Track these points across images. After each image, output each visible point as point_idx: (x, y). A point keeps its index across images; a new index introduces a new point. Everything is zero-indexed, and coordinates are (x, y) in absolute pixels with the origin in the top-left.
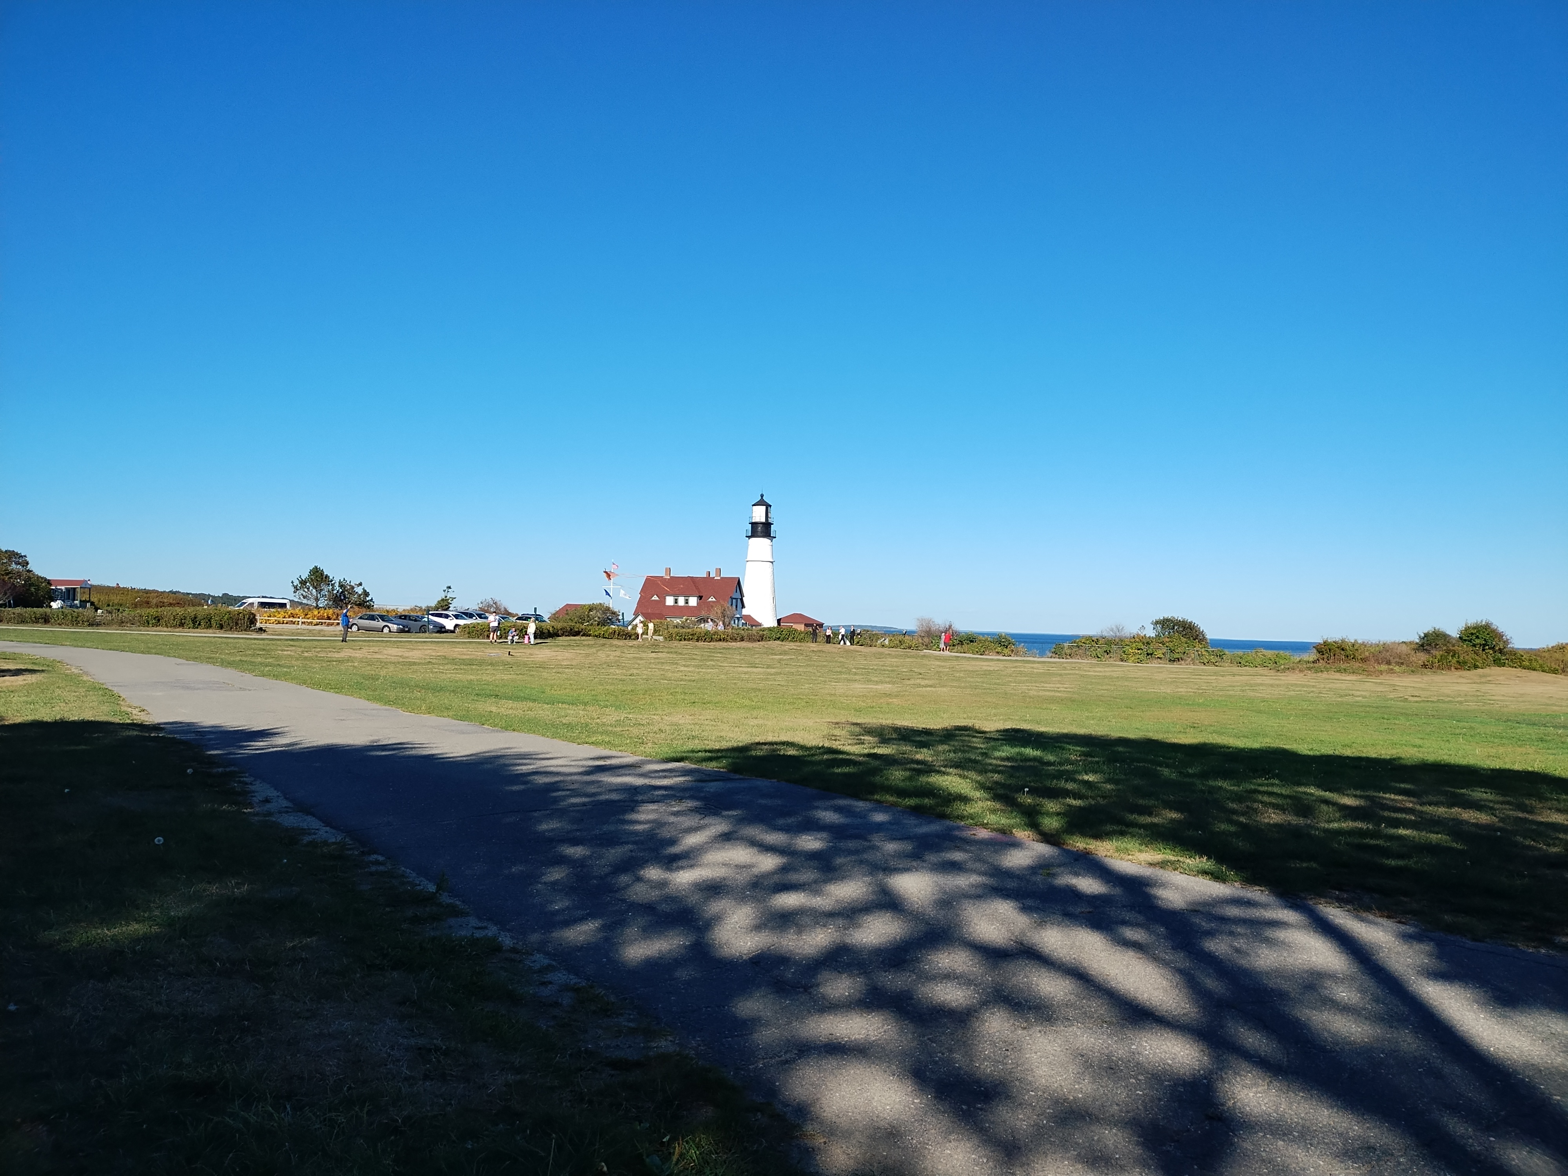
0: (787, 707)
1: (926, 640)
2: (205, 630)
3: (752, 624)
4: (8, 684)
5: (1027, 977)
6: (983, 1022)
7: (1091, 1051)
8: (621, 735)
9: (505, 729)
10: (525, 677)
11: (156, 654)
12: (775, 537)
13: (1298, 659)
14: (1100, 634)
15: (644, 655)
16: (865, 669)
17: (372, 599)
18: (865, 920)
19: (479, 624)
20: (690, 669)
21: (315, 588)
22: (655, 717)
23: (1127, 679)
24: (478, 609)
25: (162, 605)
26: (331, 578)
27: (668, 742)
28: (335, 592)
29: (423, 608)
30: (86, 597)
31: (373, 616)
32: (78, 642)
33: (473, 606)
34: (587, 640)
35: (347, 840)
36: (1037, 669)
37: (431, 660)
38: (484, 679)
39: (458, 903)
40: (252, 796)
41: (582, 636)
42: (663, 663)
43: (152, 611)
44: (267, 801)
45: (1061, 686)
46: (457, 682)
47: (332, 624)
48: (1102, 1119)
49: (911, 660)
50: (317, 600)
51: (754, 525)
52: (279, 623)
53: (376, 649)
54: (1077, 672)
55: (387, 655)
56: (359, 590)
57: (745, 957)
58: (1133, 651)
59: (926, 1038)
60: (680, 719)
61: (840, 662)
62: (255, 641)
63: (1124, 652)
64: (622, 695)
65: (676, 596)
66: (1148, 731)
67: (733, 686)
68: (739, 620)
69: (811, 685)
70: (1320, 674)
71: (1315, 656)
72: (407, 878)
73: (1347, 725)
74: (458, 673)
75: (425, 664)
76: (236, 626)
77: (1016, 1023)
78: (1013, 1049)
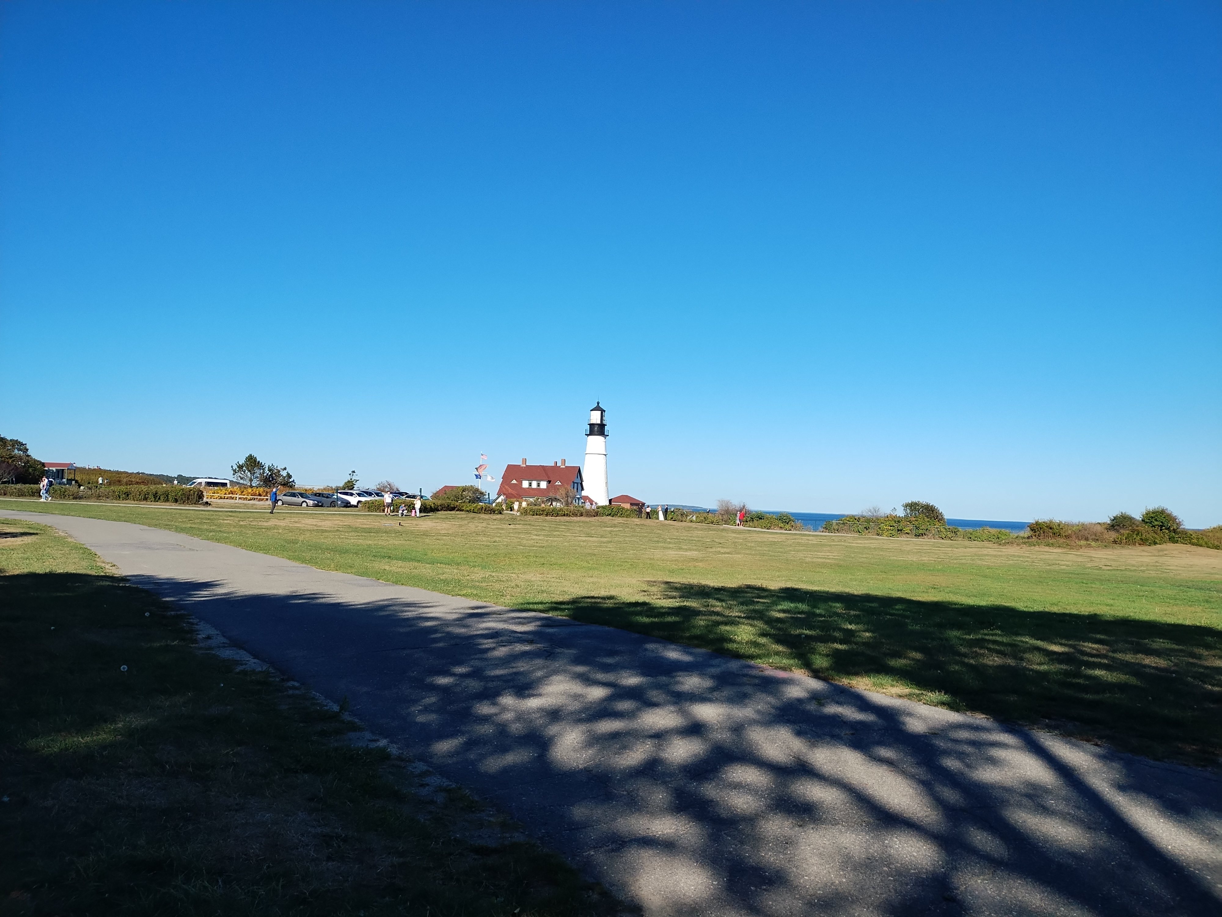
0: (616, 568)
1: (725, 517)
2: (163, 503)
3: (590, 502)
4: (10, 544)
6: (768, 820)
7: (853, 845)
8: (486, 589)
9: (396, 583)
10: (412, 543)
11: (125, 521)
12: (608, 436)
13: (1016, 535)
14: (861, 514)
15: (504, 526)
16: (677, 539)
17: (294, 481)
19: (376, 500)
20: (540, 538)
21: (249, 471)
22: (512, 575)
23: (882, 549)
24: (376, 489)
25: (130, 483)
26: (263, 464)
27: (523, 595)
28: (265, 474)
29: (334, 488)
30: (71, 476)
31: (294, 493)
32: (65, 511)
33: (372, 486)
34: (460, 514)
35: (271, 669)
36: (812, 540)
37: (339, 529)
38: (380, 544)
39: (356, 720)
40: (198, 634)
41: (457, 511)
42: (519, 533)
43: (123, 488)
44: (209, 638)
45: (831, 554)
46: (358, 546)
47: (262, 500)
48: (861, 899)
49: (713, 532)
50: (251, 480)
51: (592, 425)
52: (221, 498)
53: (296, 520)
54: (843, 544)
55: (305, 524)
56: (284, 473)
58: (887, 527)
60: (532, 577)
61: (658, 534)
62: (203, 512)
63: (880, 528)
64: (487, 557)
65: (530, 480)
66: (898, 591)
67: (574, 551)
68: (579, 500)
69: (635, 552)
70: (1032, 548)
71: (1029, 533)
72: (317, 700)
73: (1054, 588)
74: (359, 539)
75: (334, 531)
76: (188, 500)
77: (794, 822)
78: (791, 842)
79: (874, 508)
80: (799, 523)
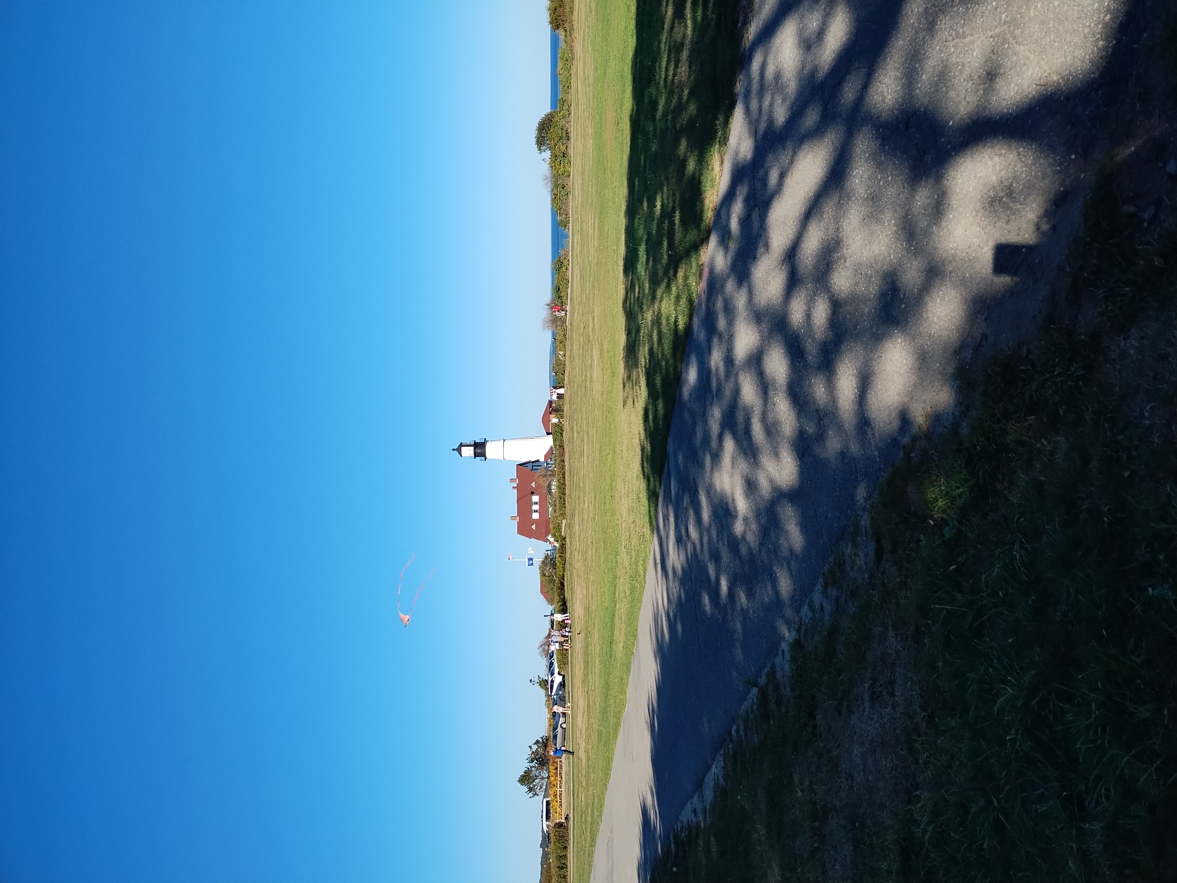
0: (612, 427)
1: (559, 323)
2: (568, 860)
3: (551, 453)
5: (807, 258)
6: (841, 290)
7: (860, 212)
8: (638, 551)
9: (635, 636)
10: (596, 622)
12: (485, 439)
13: (564, 43)
14: (549, 193)
15: (577, 534)
16: (582, 369)
17: (542, 738)
18: (770, 374)
19: (557, 658)
20: (587, 500)
21: (534, 781)
22: (623, 526)
23: (583, 172)
26: (526, 769)
27: (642, 517)
28: (537, 765)
29: (546, 699)
31: (554, 736)
33: (544, 662)
34: (567, 577)
35: (722, 753)
36: (578, 239)
37: (586, 691)
38: (598, 652)
39: (765, 671)
40: (692, 822)
41: (564, 580)
42: (582, 520)
44: (695, 811)
45: (590, 222)
46: (601, 672)
47: (561, 766)
48: (909, 207)
49: (574, 334)
50: (543, 778)
51: (476, 455)
52: (561, 805)
53: (578, 732)
54: (579, 210)
55: (582, 724)
56: (535, 748)
57: (799, 463)
58: (562, 167)
59: (854, 333)
60: (625, 508)
61: (578, 387)
62: (575, 822)
63: (563, 174)
64: (608, 550)
65: (531, 511)
66: (622, 158)
67: (598, 467)
68: (548, 464)
69: (596, 409)
70: (575, 27)
71: (561, 31)
72: (748, 709)
73: (613, 8)
74: (595, 671)
75: (588, 696)
76: (564, 837)
77: (842, 266)
78: (860, 270)
79: (544, 180)
80: (562, 252)
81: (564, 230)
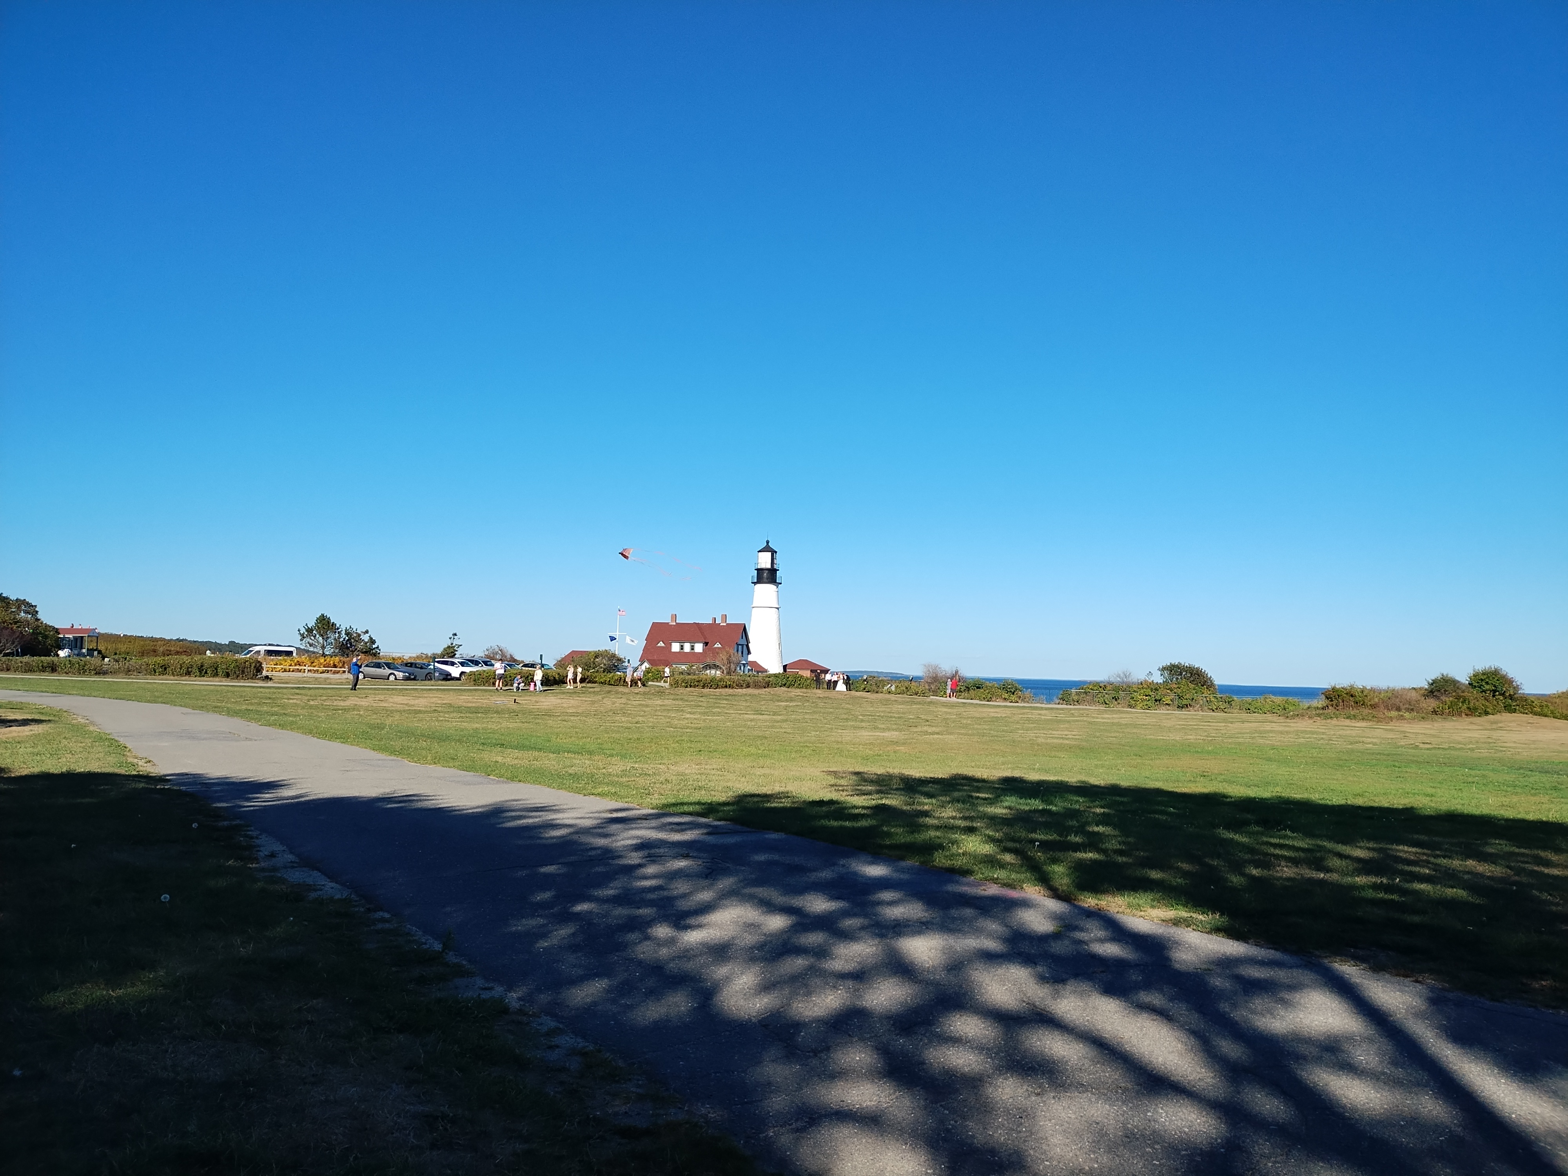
0: (794, 755)
1: (933, 686)
2: (211, 679)
3: (758, 670)
4: (15, 734)
5: (1040, 1040)
6: (996, 1087)
7: (1107, 1118)
8: (627, 786)
9: (512, 779)
10: (531, 725)
11: (162, 703)
12: (781, 584)
13: (1307, 705)
14: (1107, 679)
15: (650, 702)
16: (872, 716)
17: (378, 647)
19: (484, 671)
20: (696, 717)
21: (322, 636)
22: (660, 766)
23: (1135, 726)
24: (484, 656)
25: (168, 653)
26: (338, 625)
27: (675, 792)
28: (341, 640)
29: (429, 655)
30: (93, 646)
31: (379, 664)
32: (85, 691)
33: (479, 653)
34: (593, 687)
35: (352, 896)
36: (1045, 715)
37: (437, 708)
38: (489, 727)
39: (464, 962)
40: (258, 851)
42: (668, 710)
43: (159, 660)
44: (273, 855)
45: (1069, 733)
46: (462, 730)
47: (338, 672)
49: (918, 706)
50: (323, 647)
51: (760, 571)
52: (285, 671)
53: (382, 697)
54: (1085, 719)
55: (393, 703)
56: (366, 638)
57: (754, 1019)
58: (1142, 697)
59: (938, 1105)
60: (686, 769)
61: (847, 709)
62: (262, 690)
63: (1132, 698)
64: (628, 743)
65: (682, 642)
67: (739, 734)
68: (744, 666)
69: (818, 733)
70: (1329, 721)
71: (1323, 703)
72: (413, 936)
73: (1358, 774)
74: (464, 722)
75: (430, 712)
76: (242, 674)
77: (1030, 1089)
78: (1026, 1116)
79: (1124, 673)
80: (1028, 693)
81: (1057, 697)
